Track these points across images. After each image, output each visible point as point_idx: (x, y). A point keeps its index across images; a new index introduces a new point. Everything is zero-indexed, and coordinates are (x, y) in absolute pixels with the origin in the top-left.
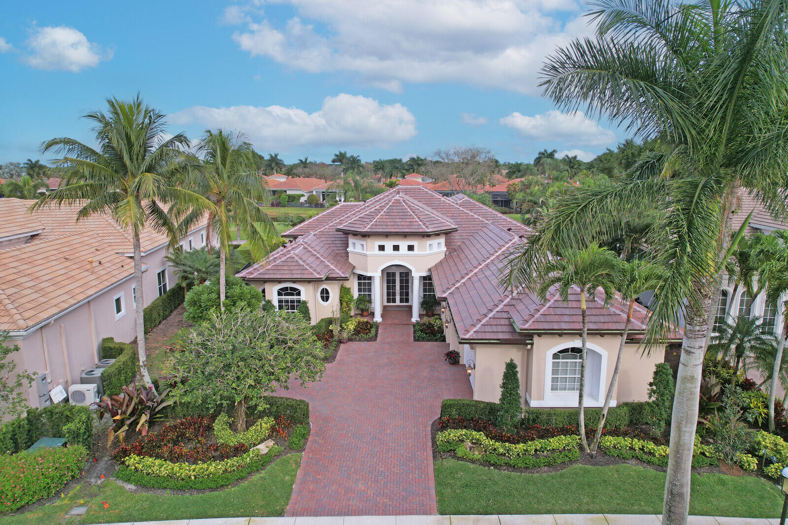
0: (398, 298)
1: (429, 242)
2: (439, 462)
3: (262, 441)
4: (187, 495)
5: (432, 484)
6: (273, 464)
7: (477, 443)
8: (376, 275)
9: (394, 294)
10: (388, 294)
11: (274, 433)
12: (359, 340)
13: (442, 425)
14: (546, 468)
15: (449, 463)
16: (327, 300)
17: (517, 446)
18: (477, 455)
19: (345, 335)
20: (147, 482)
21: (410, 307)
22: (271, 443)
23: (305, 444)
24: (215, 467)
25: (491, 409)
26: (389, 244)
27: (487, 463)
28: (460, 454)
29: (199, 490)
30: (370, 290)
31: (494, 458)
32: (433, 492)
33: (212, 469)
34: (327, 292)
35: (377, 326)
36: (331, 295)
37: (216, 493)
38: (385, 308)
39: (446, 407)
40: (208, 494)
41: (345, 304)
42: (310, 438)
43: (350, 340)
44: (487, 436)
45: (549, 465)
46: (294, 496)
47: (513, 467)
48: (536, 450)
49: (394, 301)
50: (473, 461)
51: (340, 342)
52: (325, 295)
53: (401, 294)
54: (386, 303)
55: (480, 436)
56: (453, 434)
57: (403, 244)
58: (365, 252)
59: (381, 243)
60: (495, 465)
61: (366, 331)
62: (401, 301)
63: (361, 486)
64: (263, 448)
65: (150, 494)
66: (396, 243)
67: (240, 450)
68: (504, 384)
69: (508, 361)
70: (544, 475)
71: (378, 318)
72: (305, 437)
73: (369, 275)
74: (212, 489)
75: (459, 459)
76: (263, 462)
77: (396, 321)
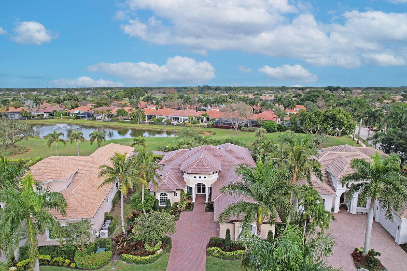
0: (201, 191)
1: (211, 175)
2: (207, 257)
3: (159, 250)
4: (140, 265)
5: (205, 263)
6: (162, 257)
7: (218, 251)
8: (193, 186)
9: (200, 190)
10: (198, 190)
11: (162, 247)
12: (187, 211)
13: (209, 246)
14: (236, 259)
15: (210, 257)
16: (176, 196)
17: (229, 253)
18: (218, 255)
19: (182, 209)
20: (129, 261)
21: (205, 194)
22: (161, 250)
23: (171, 250)
24: (147, 258)
25: (223, 241)
26: (198, 176)
27: (220, 257)
28: (213, 254)
29: (143, 264)
30: (191, 190)
31: (222, 256)
32: (205, 265)
33: (146, 258)
34: (176, 193)
35: (193, 203)
36: (177, 194)
37: (148, 265)
38: (197, 195)
39: (211, 240)
40: (146, 265)
41: (182, 197)
42: (172, 248)
43: (184, 211)
44: (221, 249)
45: (236, 258)
46: (168, 266)
47: (227, 259)
48: (234, 254)
49: (200, 192)
50: (216, 257)
51: (181, 212)
52: (176, 194)
53: (203, 190)
54: (197, 193)
55: (219, 249)
56: (212, 248)
57: (203, 176)
58: (189, 179)
59: (195, 176)
60: (222, 258)
61: (189, 207)
62: (203, 192)
63: (186, 263)
64: (159, 252)
65: (130, 265)
66: (200, 176)
67: (153, 253)
68: (226, 235)
69: (227, 229)
70: (235, 261)
71: (194, 201)
72: (170, 248)
73: (190, 186)
74: (147, 264)
75: (213, 256)
76: (159, 256)
77: (200, 202)
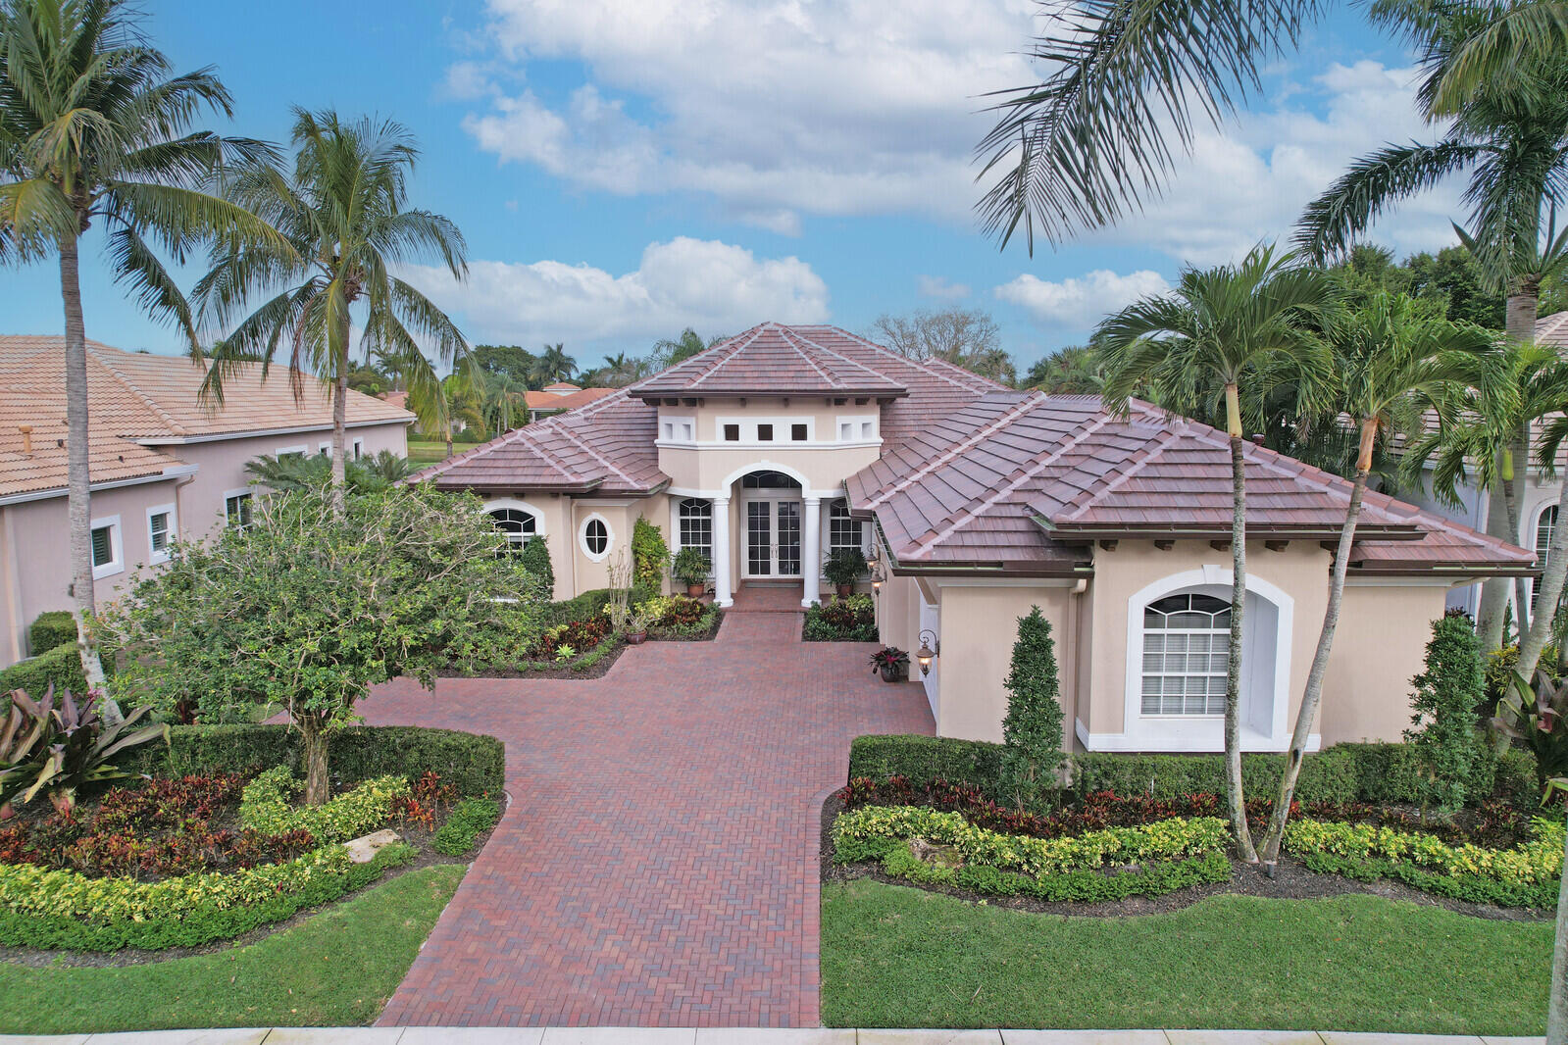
1: (841, 417)
2: (835, 889)
3: (362, 831)
5: (812, 944)
7: (942, 840)
8: (719, 493)
9: (766, 553)
10: (752, 553)
11: (402, 814)
12: (673, 639)
13: (853, 798)
14: (1137, 903)
15: (865, 889)
16: (601, 549)
17: (1054, 843)
18: (941, 868)
19: (638, 625)
22: (387, 838)
25: (984, 759)
26: (748, 423)
27: (972, 890)
28: (893, 865)
30: (707, 538)
31: (988, 877)
32: (813, 965)
34: (602, 530)
35: (720, 614)
36: (611, 536)
38: (744, 584)
39: (862, 755)
41: (644, 561)
42: (498, 831)
43: (649, 637)
44: (970, 819)
45: (1145, 894)
46: (414, 972)
47: (1044, 900)
48: (1106, 857)
49: (766, 570)
50: (930, 885)
51: (627, 639)
52: (597, 537)
53: (783, 553)
54: (746, 575)
55: (955, 822)
56: (877, 817)
57: (782, 423)
58: (693, 442)
59: (732, 420)
60: (990, 894)
61: (690, 618)
62: (783, 569)
63: (610, 948)
64: (361, 850)
65: (8, 964)
66: (765, 420)
67: (288, 845)
69: (1026, 613)
70: (1133, 920)
71: (724, 599)
73: (702, 494)
75: (891, 879)
77: (765, 606)
